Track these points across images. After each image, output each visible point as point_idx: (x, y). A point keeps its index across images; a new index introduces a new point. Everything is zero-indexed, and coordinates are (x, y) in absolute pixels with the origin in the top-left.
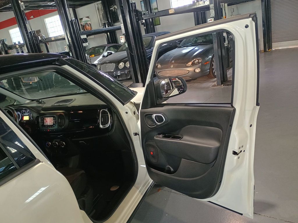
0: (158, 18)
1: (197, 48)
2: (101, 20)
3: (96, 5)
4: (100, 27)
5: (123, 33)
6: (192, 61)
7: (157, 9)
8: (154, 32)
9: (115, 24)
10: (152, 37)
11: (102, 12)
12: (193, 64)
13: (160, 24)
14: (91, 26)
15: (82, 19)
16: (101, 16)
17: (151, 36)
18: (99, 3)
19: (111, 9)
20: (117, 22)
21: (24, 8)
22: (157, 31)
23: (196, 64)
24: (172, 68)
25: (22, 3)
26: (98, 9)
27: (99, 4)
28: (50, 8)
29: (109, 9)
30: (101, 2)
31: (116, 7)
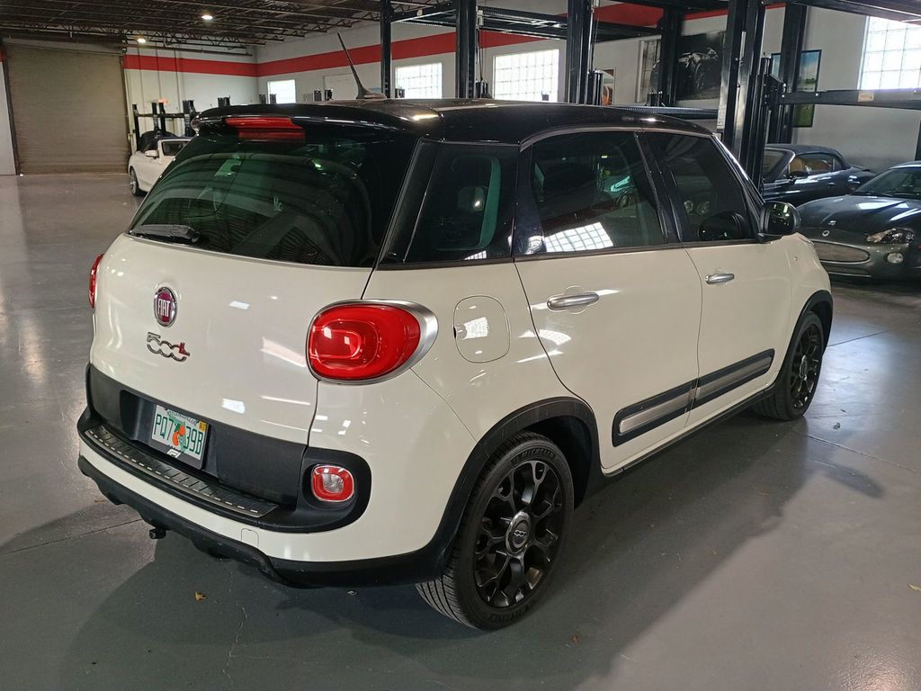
0: (810, 106)
1: (904, 206)
2: (643, 85)
3: (643, 42)
4: (636, 102)
5: (718, 127)
6: (886, 232)
7: (815, 82)
8: (789, 142)
9: (681, 102)
10: (785, 153)
11: (651, 67)
12: (887, 240)
13: (811, 126)
14: (611, 97)
16: (648, 75)
17: (782, 152)
18: (653, 41)
19: (683, 60)
20: (688, 99)
21: (481, 23)
22: (796, 140)
23: (895, 242)
24: (825, 238)
25: (481, 12)
26: (645, 56)
27: (650, 43)
28: (534, 35)
29: (676, 60)
30: (660, 37)
31: (697, 59)
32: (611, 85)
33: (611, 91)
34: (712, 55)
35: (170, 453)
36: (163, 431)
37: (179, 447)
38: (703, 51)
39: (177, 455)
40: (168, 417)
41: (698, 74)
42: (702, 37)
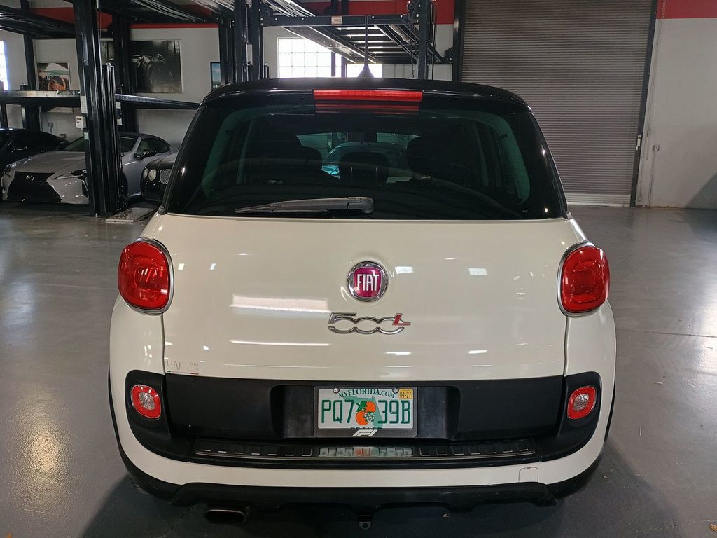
15: (45, 65)
18: (103, 43)
19: (135, 60)
29: (129, 61)
30: (112, 40)
31: (148, 60)
32: (67, 77)
33: (67, 82)
34: (160, 59)
35: (357, 434)
36: (338, 415)
37: (371, 425)
38: (151, 55)
39: (371, 434)
40: (342, 399)
41: (150, 73)
42: (149, 43)
